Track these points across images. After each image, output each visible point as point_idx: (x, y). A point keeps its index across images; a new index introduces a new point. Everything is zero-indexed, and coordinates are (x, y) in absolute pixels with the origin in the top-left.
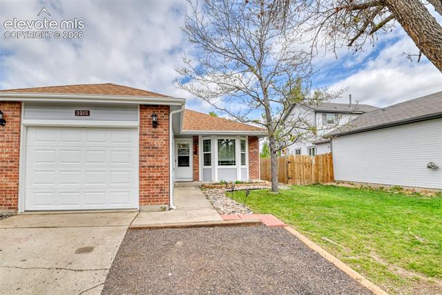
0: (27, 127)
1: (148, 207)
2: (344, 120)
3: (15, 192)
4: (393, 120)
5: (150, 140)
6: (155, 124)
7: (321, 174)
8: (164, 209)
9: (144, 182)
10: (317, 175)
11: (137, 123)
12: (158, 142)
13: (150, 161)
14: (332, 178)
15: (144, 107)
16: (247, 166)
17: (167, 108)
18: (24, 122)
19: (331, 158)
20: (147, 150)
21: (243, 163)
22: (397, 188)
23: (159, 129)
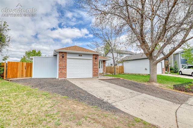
0: (68, 58)
1: (95, 77)
2: (125, 56)
3: (66, 74)
4: (138, 58)
5: (95, 62)
6: (96, 59)
7: (121, 71)
8: (98, 78)
9: (94, 72)
10: (120, 71)
11: (92, 58)
12: (96, 63)
13: (95, 67)
14: (123, 72)
15: (93, 55)
16: (102, 69)
17: (98, 55)
18: (68, 57)
19: (123, 67)
20: (94, 64)
21: (102, 68)
22: (139, 74)
23: (97, 60)
